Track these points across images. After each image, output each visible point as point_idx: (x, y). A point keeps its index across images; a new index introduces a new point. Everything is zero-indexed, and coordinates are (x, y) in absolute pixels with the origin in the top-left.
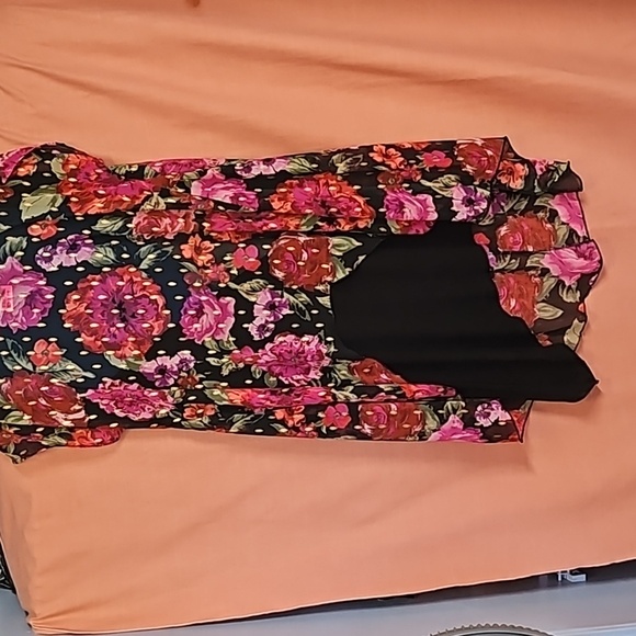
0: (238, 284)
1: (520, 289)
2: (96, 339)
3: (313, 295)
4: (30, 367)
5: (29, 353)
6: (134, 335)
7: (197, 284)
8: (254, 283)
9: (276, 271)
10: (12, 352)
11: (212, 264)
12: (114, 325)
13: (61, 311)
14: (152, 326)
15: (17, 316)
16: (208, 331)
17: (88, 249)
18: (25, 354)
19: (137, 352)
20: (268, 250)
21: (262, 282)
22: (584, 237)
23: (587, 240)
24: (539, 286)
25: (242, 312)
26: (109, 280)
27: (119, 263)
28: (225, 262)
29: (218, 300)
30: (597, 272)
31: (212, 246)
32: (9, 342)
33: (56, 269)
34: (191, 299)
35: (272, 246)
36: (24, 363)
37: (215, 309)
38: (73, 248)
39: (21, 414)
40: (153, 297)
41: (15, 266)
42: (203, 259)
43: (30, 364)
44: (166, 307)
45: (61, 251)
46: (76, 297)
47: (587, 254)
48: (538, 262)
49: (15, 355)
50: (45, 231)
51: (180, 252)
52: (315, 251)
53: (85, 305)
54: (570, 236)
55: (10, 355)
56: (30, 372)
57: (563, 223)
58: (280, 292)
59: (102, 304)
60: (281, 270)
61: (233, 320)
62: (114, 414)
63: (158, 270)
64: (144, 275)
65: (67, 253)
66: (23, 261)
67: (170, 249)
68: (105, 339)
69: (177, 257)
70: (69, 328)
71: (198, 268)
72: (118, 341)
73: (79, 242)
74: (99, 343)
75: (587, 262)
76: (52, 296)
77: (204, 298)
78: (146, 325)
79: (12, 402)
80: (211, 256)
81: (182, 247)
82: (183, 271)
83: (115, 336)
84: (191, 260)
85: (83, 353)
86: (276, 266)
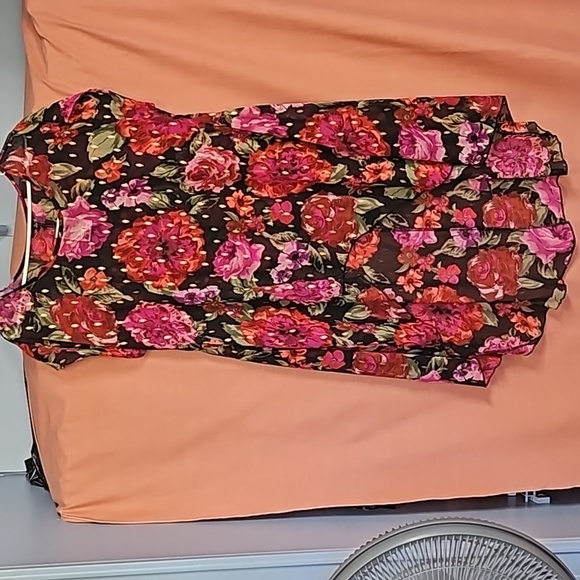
0: (271, 234)
1: (502, 265)
2: (139, 271)
3: (334, 250)
4: (78, 291)
5: (80, 279)
6: (171, 270)
7: (236, 231)
8: (285, 234)
9: (307, 225)
10: (65, 278)
11: (252, 215)
12: (156, 260)
13: (113, 245)
14: (188, 264)
15: (74, 247)
16: (235, 271)
17: (146, 194)
18: (76, 280)
19: (171, 284)
20: (301, 206)
21: (292, 234)
22: (561, 219)
23: (563, 221)
24: (519, 263)
25: (268, 258)
26: (161, 222)
27: (172, 207)
28: (264, 214)
29: (250, 245)
30: (570, 251)
31: (253, 199)
32: (64, 269)
33: (117, 208)
34: (227, 243)
35: (304, 202)
36: (73, 288)
37: (245, 253)
38: (134, 192)
39: (63, 333)
40: (195, 239)
41: (83, 204)
42: (244, 210)
43: (79, 289)
44: (204, 248)
45: (124, 194)
46: (129, 234)
47: (562, 234)
48: (517, 239)
49: (67, 281)
50: (110, 175)
51: (225, 203)
52: (341, 209)
53: (135, 241)
54: (549, 217)
55: (63, 280)
56: (77, 295)
57: (543, 205)
58: (306, 244)
59: (150, 242)
60: (311, 225)
61: (259, 264)
62: (141, 343)
63: (205, 216)
64: (192, 219)
65: (129, 196)
66: (90, 200)
67: (216, 199)
68: (146, 272)
69: (222, 206)
70: (117, 260)
71: (240, 217)
72: (157, 273)
73: (139, 188)
74: (141, 274)
75: (561, 241)
76: (108, 232)
77: (238, 243)
78: (183, 263)
79: (58, 322)
80: (251, 208)
81: (227, 198)
82: (226, 219)
83: (155, 269)
84: (234, 210)
85: (126, 281)
86: (308, 221)
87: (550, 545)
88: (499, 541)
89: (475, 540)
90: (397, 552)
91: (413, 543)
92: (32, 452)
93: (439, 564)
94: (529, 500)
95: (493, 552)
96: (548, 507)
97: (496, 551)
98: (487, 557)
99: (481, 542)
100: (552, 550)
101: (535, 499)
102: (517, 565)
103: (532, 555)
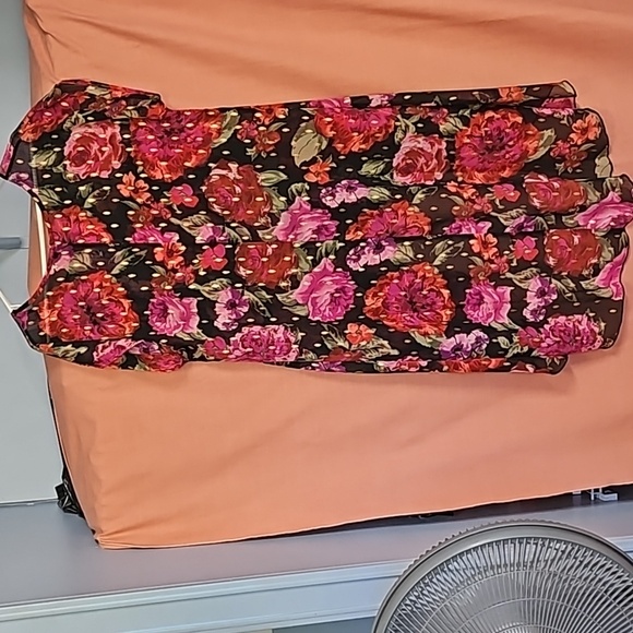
87: (620, 544)
88: (565, 542)
89: (540, 542)
90: (459, 560)
91: (475, 549)
92: (63, 478)
93: (504, 570)
94: (595, 498)
95: (560, 553)
96: (616, 504)
97: (563, 552)
98: (553, 560)
99: (547, 543)
100: (622, 548)
101: (601, 496)
102: (586, 566)
103: (601, 555)
